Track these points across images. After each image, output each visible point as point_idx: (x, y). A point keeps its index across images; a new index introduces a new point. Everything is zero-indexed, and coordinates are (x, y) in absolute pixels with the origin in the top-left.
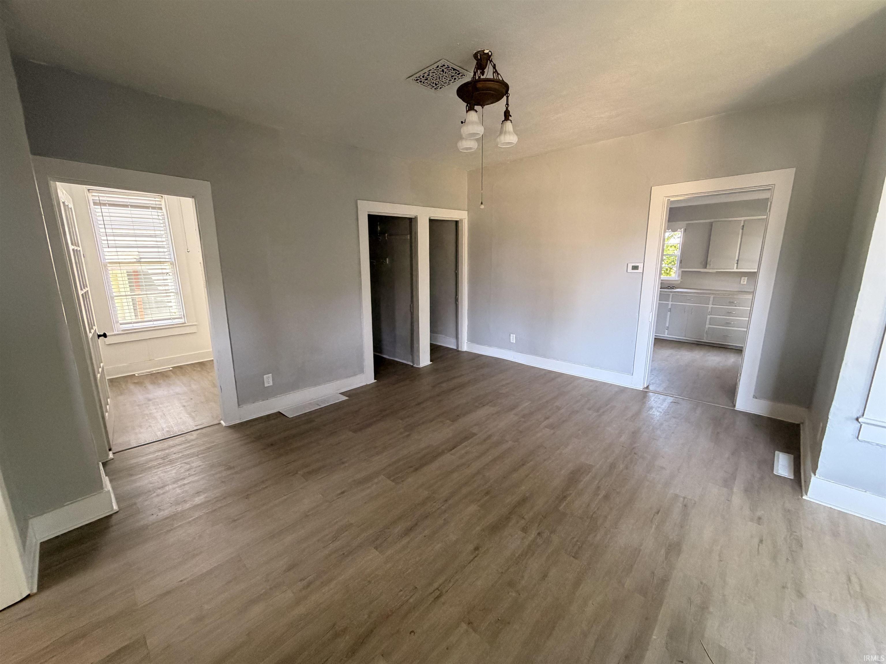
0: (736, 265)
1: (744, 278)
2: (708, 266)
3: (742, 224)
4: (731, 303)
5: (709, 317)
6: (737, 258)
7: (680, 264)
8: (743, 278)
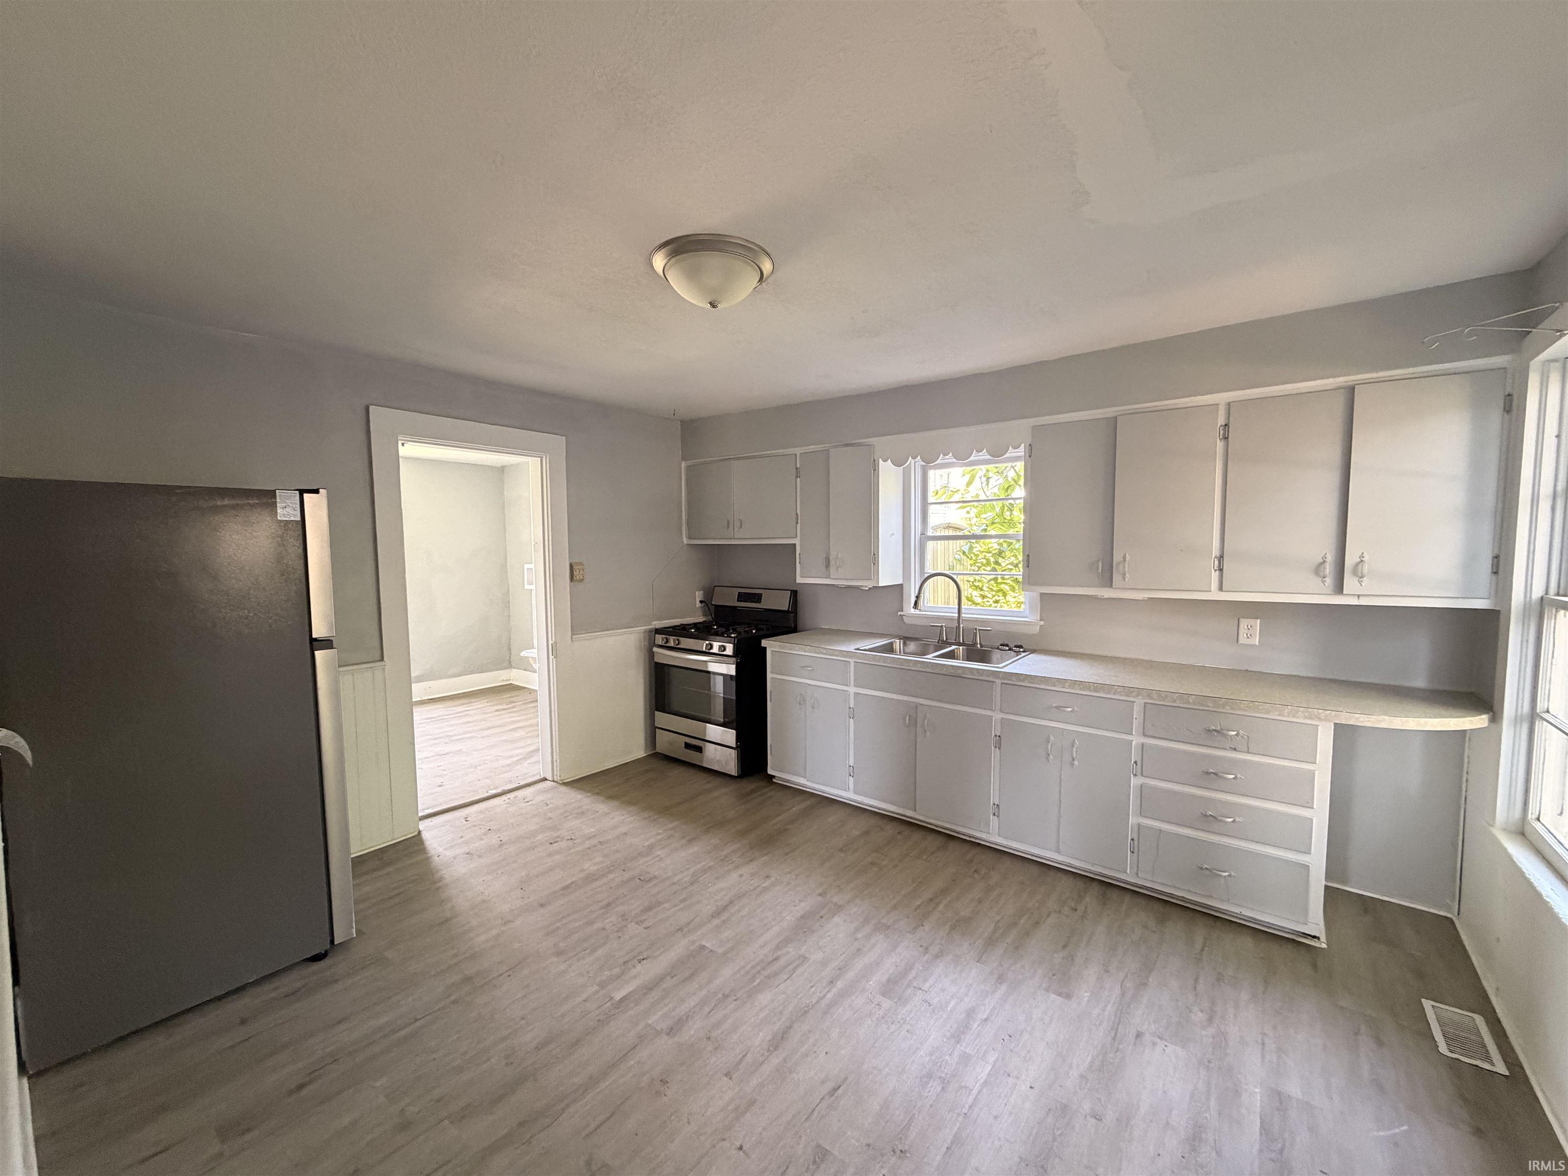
0: (1215, 575)
1: (1251, 622)
2: (1116, 578)
3: (1221, 421)
4: (1215, 735)
5: (1135, 782)
6: (1216, 552)
7: (1027, 569)
8: (1244, 623)
